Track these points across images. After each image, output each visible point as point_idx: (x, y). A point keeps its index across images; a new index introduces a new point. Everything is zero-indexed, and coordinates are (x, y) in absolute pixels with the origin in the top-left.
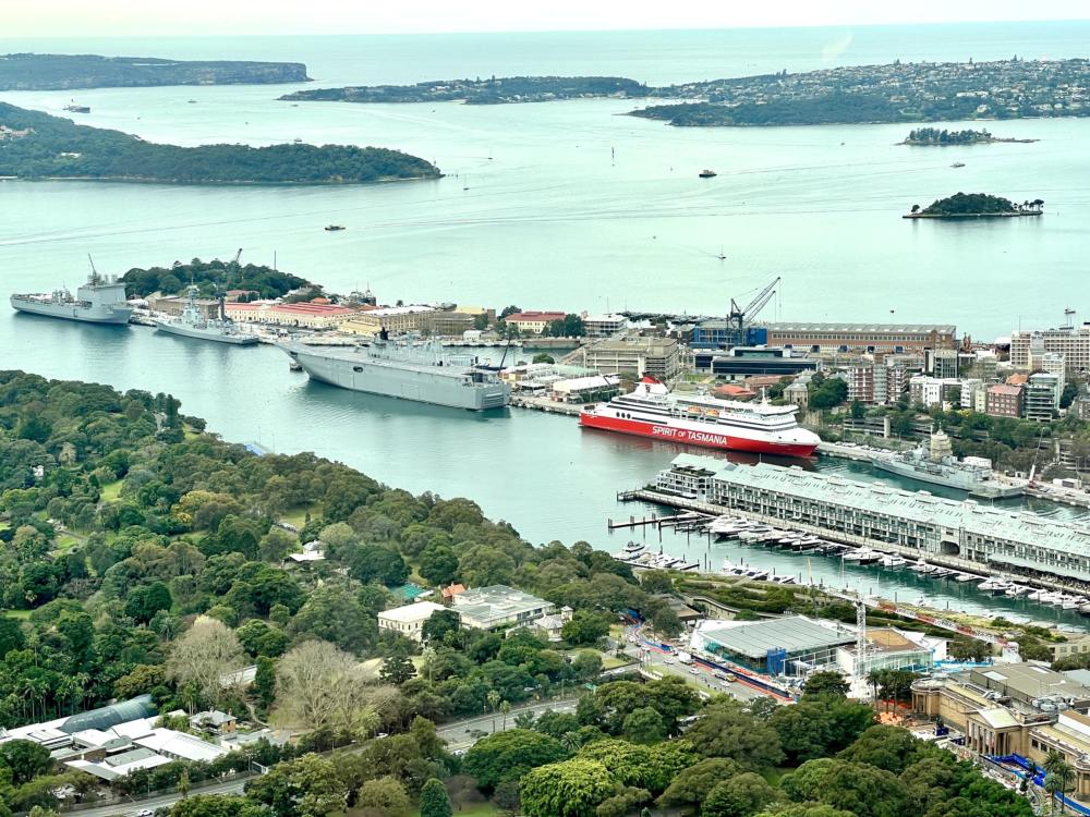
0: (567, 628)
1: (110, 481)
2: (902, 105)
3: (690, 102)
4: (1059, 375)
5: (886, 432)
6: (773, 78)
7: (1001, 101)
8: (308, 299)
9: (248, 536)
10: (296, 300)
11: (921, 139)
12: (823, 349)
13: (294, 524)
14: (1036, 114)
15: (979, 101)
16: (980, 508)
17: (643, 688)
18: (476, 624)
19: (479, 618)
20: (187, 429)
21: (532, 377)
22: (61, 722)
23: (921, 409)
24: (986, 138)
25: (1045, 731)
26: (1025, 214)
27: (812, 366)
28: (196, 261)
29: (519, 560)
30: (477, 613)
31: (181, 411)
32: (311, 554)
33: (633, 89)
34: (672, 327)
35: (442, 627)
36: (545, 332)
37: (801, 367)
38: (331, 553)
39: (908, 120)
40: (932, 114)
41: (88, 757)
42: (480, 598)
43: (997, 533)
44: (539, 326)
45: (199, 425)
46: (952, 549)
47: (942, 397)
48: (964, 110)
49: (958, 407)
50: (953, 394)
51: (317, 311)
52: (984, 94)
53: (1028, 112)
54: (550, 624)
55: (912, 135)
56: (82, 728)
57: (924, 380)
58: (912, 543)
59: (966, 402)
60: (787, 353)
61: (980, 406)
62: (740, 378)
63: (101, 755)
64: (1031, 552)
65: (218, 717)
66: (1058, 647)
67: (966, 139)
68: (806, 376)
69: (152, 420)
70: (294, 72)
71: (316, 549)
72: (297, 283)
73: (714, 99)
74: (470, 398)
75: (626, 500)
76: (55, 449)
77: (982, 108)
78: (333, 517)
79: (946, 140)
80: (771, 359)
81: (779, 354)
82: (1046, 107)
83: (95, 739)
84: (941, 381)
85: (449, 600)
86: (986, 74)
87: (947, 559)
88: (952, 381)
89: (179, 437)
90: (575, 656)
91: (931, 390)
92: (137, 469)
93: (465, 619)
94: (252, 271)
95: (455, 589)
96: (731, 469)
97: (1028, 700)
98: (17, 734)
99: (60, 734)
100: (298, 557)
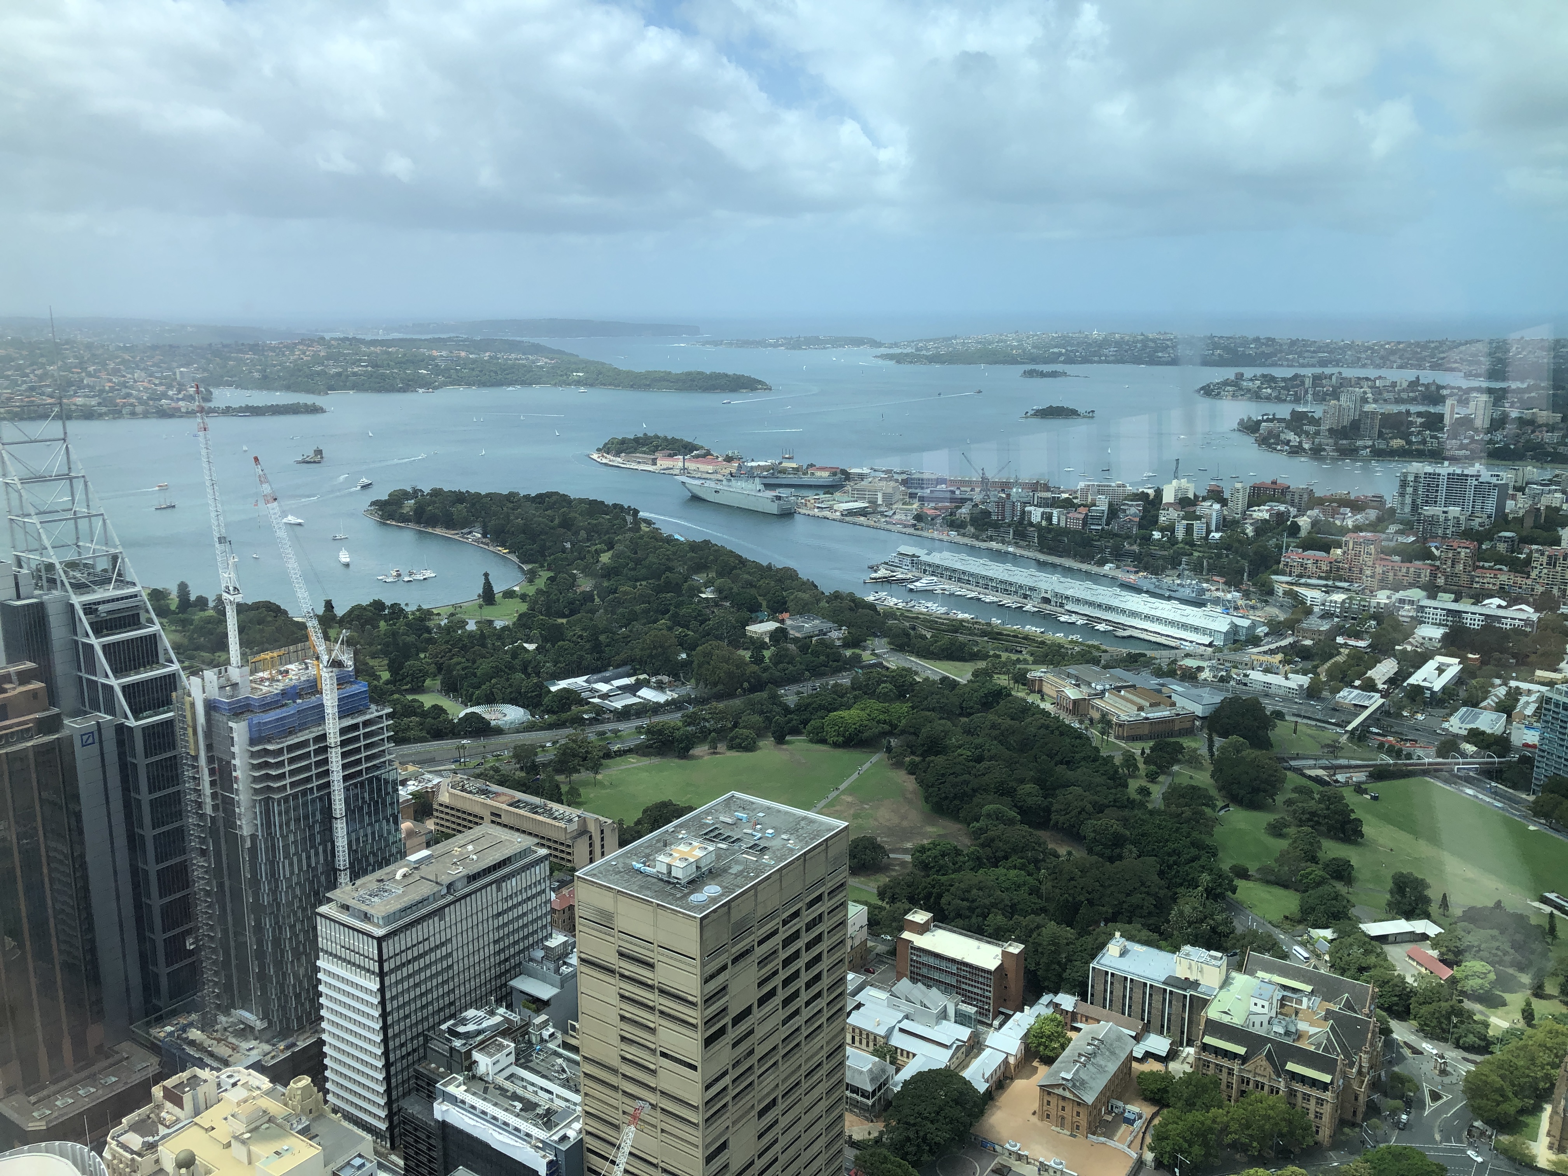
0: (844, 638)
1: (605, 552)
3: (905, 351)
4: (1105, 508)
5: (1011, 536)
6: (950, 339)
7: (1072, 355)
8: (704, 456)
9: (677, 584)
10: (697, 456)
11: (1030, 374)
12: (976, 491)
13: (699, 578)
14: (1092, 362)
15: (1060, 354)
16: (1062, 579)
17: (884, 672)
18: (798, 635)
19: (799, 632)
20: (643, 526)
22: (585, 678)
23: (1031, 524)
24: (1064, 374)
25: (1098, 702)
26: (1085, 417)
27: (972, 500)
28: (645, 434)
29: (818, 601)
30: (799, 628)
31: (639, 515)
32: (708, 594)
33: (874, 343)
35: (779, 635)
37: (966, 500)
38: (720, 593)
39: (1022, 364)
40: (1034, 360)
41: (599, 697)
42: (799, 621)
43: (1071, 593)
44: (826, 474)
45: (648, 522)
46: (1046, 601)
47: (1042, 518)
48: (1054, 359)
49: (1051, 524)
50: (1049, 518)
51: (709, 463)
52: (1064, 351)
53: (1086, 360)
54: (836, 635)
55: (1025, 372)
56: (596, 682)
57: (1032, 508)
58: (1025, 597)
59: (1055, 520)
60: (957, 492)
61: (1063, 524)
62: (933, 504)
63: (605, 696)
64: (1091, 604)
65: (665, 679)
66: (1102, 655)
67: (1054, 374)
68: (969, 505)
69: (625, 520)
70: (694, 329)
71: (712, 592)
72: (697, 447)
73: (917, 350)
76: (576, 533)
77: (1062, 358)
78: (720, 575)
79: (1042, 375)
81: (953, 492)
82: (1096, 359)
83: (604, 687)
84: (1042, 510)
85: (782, 621)
86: (1064, 340)
87: (1045, 606)
88: (1048, 510)
89: (639, 529)
90: (848, 653)
91: (1036, 514)
92: (619, 547)
93: (791, 632)
94: (674, 441)
95: (786, 615)
96: (928, 554)
97: (1089, 684)
98: (563, 684)
99: (585, 684)
100: (703, 596)
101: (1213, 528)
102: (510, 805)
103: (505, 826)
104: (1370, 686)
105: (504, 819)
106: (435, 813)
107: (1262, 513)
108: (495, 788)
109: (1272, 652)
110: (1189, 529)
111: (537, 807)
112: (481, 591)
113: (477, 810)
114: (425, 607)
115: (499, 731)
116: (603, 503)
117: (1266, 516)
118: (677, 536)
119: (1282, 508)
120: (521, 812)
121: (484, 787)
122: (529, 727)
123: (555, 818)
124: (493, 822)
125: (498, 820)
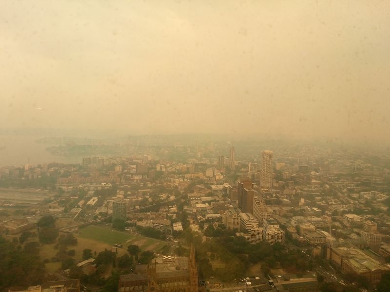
4: (8, 173)
101: (39, 174)
104: (79, 207)
107: (52, 170)
109: (55, 203)
110: (32, 176)
117: (53, 170)
119: (56, 168)
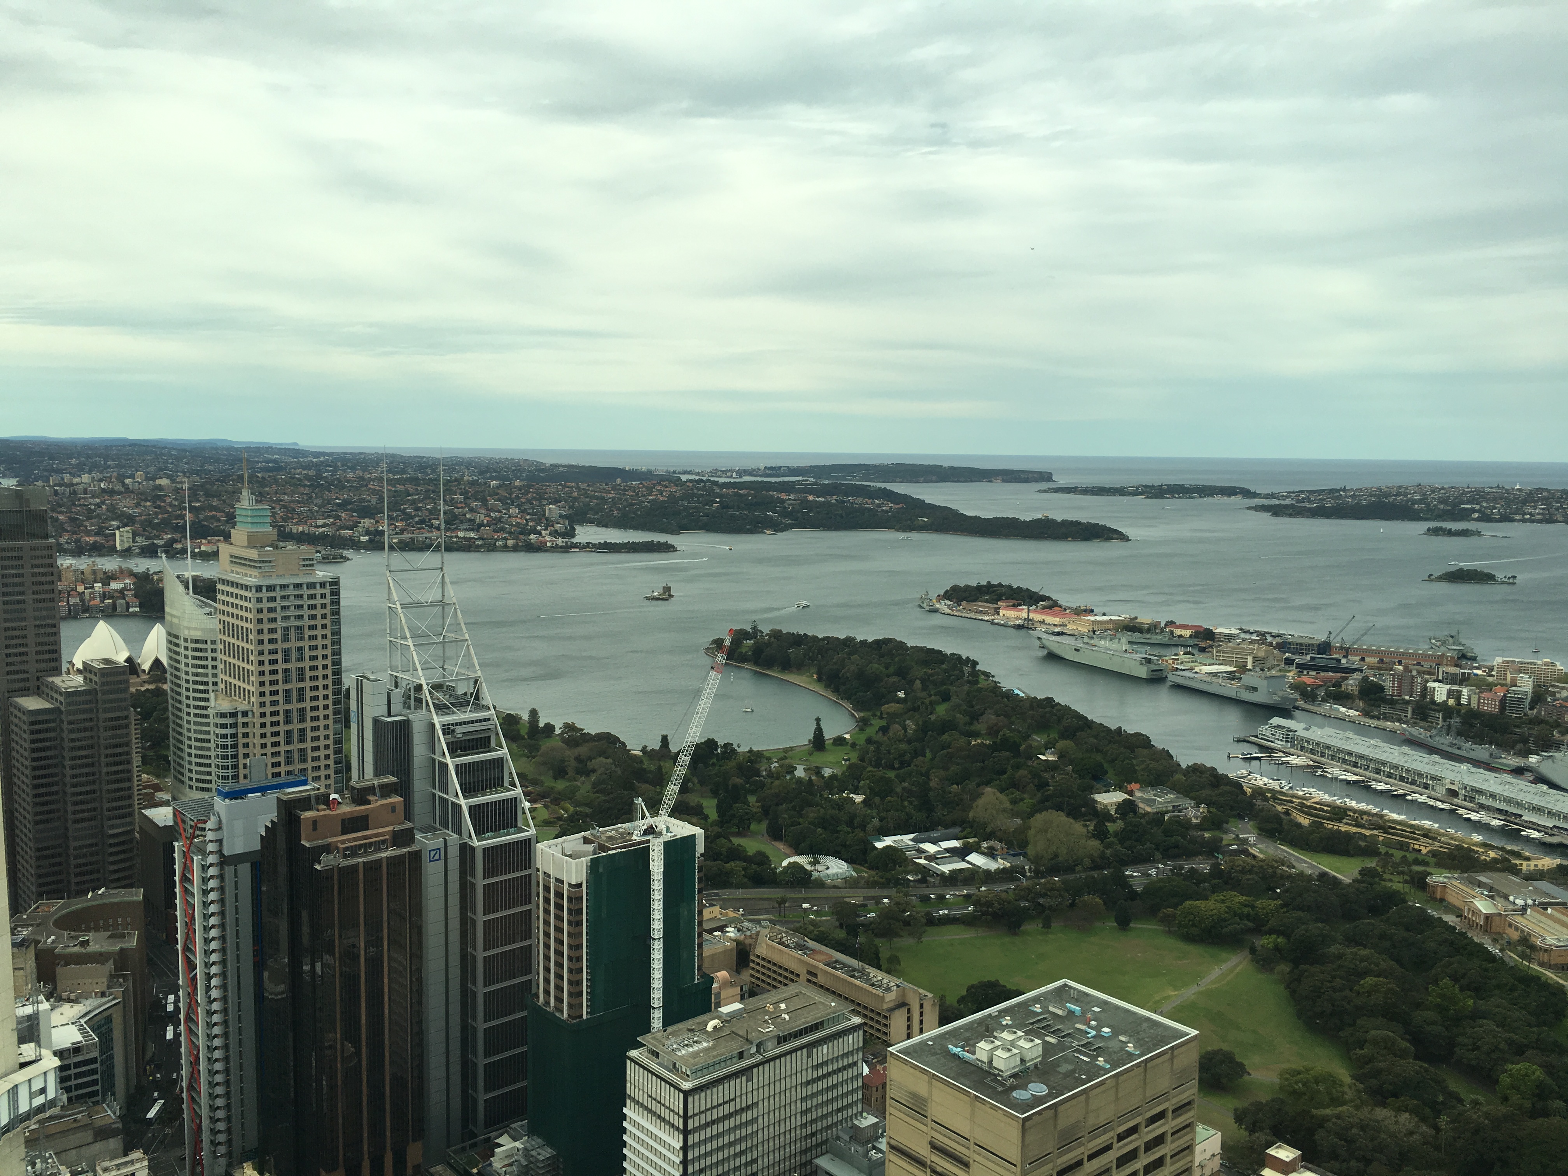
0: (1203, 817)
1: (939, 703)
2: (1421, 510)
3: (1283, 502)
5: (1409, 715)
6: (1338, 491)
7: (1488, 511)
8: (1051, 607)
9: (1015, 743)
10: (1044, 608)
11: (1436, 532)
12: (1367, 659)
13: (1039, 739)
14: (1512, 520)
15: (1474, 511)
16: (1473, 770)
17: (1249, 860)
18: (1148, 809)
19: (1150, 806)
20: (982, 679)
21: (1182, 663)
22: (912, 836)
23: (1434, 703)
24: (1478, 533)
25: (1519, 919)
26: (1503, 583)
27: (1361, 671)
28: (989, 582)
29: (1173, 773)
30: (1150, 802)
31: (978, 668)
32: (1048, 757)
33: (1247, 493)
34: (1269, 639)
35: (1127, 808)
36: (1191, 636)
37: (1354, 670)
38: (1061, 756)
39: (1426, 519)
40: (1440, 517)
41: (926, 859)
42: (1150, 794)
43: (1485, 787)
44: (1187, 633)
45: (987, 675)
46: (1453, 793)
47: (1448, 696)
48: (1465, 515)
49: (1459, 703)
50: (1458, 696)
51: (1055, 616)
52: (1477, 507)
53: (1505, 518)
54: (1194, 813)
55: (1429, 529)
56: (923, 841)
57: (1436, 684)
58: (1426, 787)
59: (1464, 701)
60: (1344, 661)
61: (1474, 705)
62: (1313, 673)
63: (931, 858)
65: (998, 845)
66: (1525, 863)
67: (1464, 533)
68: (1357, 676)
69: (962, 672)
70: (1045, 477)
71: (1053, 754)
72: (1044, 598)
73: (1298, 501)
74: (1142, 672)
75: (1239, 741)
76: (911, 682)
77: (1476, 515)
78: (1064, 736)
79: (1450, 533)
80: (1333, 664)
81: (1339, 661)
82: (1519, 517)
83: (931, 848)
84: (1448, 687)
85: (1131, 793)
86: (1479, 495)
87: (1450, 799)
88: (1456, 687)
89: (977, 682)
90: (1207, 835)
91: (1441, 692)
92: (955, 700)
93: (1141, 805)
94: (1019, 590)
95: (1134, 786)
96: (1307, 729)
97: (1506, 897)
98: (888, 841)
99: (911, 843)
100: (1042, 757)
102: (828, 965)
103: (822, 987)
105: (821, 979)
106: (751, 965)
108: (811, 944)
111: (854, 970)
112: (811, 737)
113: (793, 966)
114: (755, 749)
115: (820, 884)
116: (940, 652)
118: (1017, 691)
120: (839, 973)
121: (801, 942)
122: (851, 884)
123: (873, 985)
124: (809, 981)
125: (814, 979)
